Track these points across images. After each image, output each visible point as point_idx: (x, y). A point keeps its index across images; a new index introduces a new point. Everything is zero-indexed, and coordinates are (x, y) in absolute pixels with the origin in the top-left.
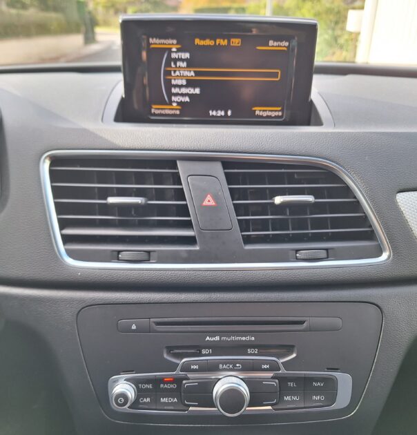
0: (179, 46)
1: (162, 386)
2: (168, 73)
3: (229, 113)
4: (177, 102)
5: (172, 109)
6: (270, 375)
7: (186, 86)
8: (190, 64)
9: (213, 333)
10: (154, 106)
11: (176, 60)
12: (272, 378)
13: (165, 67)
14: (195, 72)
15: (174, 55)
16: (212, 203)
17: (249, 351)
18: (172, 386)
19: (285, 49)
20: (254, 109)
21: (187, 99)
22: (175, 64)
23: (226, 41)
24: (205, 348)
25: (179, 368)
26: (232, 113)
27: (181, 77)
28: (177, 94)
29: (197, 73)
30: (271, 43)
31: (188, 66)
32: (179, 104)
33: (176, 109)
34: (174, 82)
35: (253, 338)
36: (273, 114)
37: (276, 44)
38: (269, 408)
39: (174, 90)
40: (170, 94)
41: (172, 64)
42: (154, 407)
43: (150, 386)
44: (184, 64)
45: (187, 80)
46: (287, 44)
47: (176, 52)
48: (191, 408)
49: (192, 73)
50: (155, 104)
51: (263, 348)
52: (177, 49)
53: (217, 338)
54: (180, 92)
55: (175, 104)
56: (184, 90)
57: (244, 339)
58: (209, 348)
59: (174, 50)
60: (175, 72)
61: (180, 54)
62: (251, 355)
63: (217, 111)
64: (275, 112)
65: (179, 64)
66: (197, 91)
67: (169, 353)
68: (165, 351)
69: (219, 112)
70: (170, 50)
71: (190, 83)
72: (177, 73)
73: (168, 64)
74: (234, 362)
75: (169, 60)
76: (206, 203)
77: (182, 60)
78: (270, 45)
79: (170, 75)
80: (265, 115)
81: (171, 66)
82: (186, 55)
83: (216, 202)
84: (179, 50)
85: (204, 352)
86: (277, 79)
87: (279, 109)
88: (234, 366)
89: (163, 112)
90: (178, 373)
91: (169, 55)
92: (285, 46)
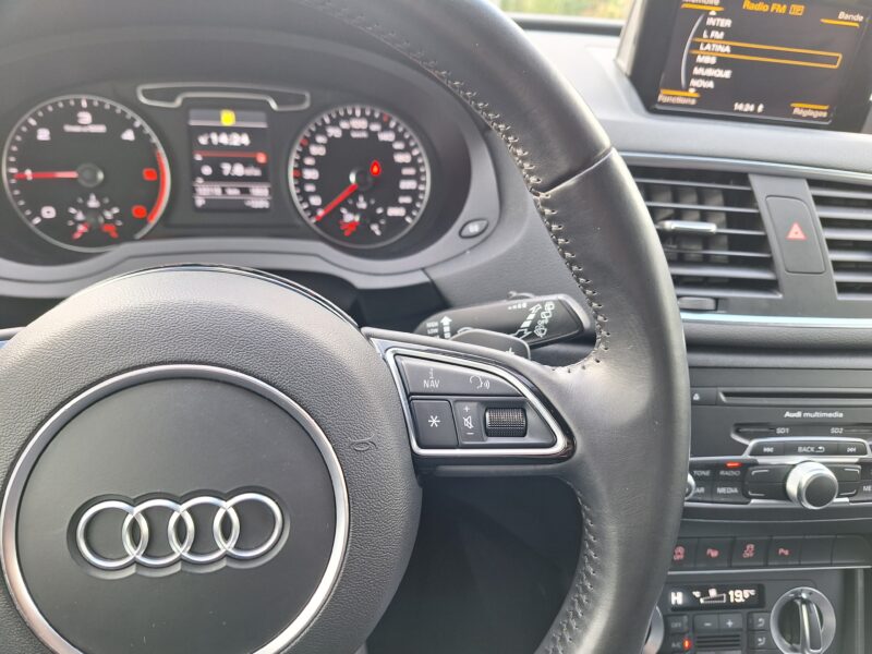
0: (720, 9)
1: (722, 473)
2: (695, 46)
3: (760, 108)
4: (696, 88)
5: (687, 97)
6: (855, 459)
7: (714, 66)
8: (729, 34)
9: (794, 408)
10: (663, 91)
11: (711, 29)
12: (857, 463)
13: (695, 36)
14: (732, 47)
15: (711, 22)
16: (800, 236)
17: (834, 430)
18: (734, 473)
19: (857, 25)
20: (793, 105)
21: (711, 85)
22: (709, 34)
23: (785, 7)
24: (781, 426)
25: (748, 450)
26: (764, 109)
27: (710, 53)
28: (699, 77)
29: (734, 50)
30: (842, 15)
31: (725, 39)
32: (699, 90)
33: (692, 98)
34: (700, 59)
35: (841, 415)
36: (816, 115)
37: (847, 17)
38: (846, 500)
39: (697, 71)
40: (690, 76)
41: (705, 32)
42: (709, 499)
43: (707, 473)
44: (720, 35)
45: (719, 59)
46: (860, 18)
47: (714, 17)
48: (753, 501)
49: (728, 49)
50: (666, 88)
51: (849, 427)
52: (717, 12)
53: (799, 414)
54: (703, 74)
55: (692, 91)
56: (710, 72)
57: (830, 415)
58: (785, 426)
59: (713, 13)
60: (705, 44)
61: (719, 20)
62: (834, 435)
63: (745, 103)
64: (818, 112)
65: (713, 34)
66: (727, 74)
67: (738, 432)
68: (732, 429)
69: (748, 105)
70: (707, 14)
71: (722, 63)
72: (708, 47)
73: (699, 34)
74: (816, 445)
75: (703, 26)
76: (792, 235)
77: (719, 29)
78: (840, 17)
79: (698, 48)
80: (805, 115)
81: (701, 36)
82: (727, 23)
83: (805, 235)
84: (719, 15)
85: (779, 431)
86: (834, 67)
87: (826, 108)
88: (816, 449)
89: (673, 100)
90: (746, 456)
91: (705, 20)
92: (857, 22)
